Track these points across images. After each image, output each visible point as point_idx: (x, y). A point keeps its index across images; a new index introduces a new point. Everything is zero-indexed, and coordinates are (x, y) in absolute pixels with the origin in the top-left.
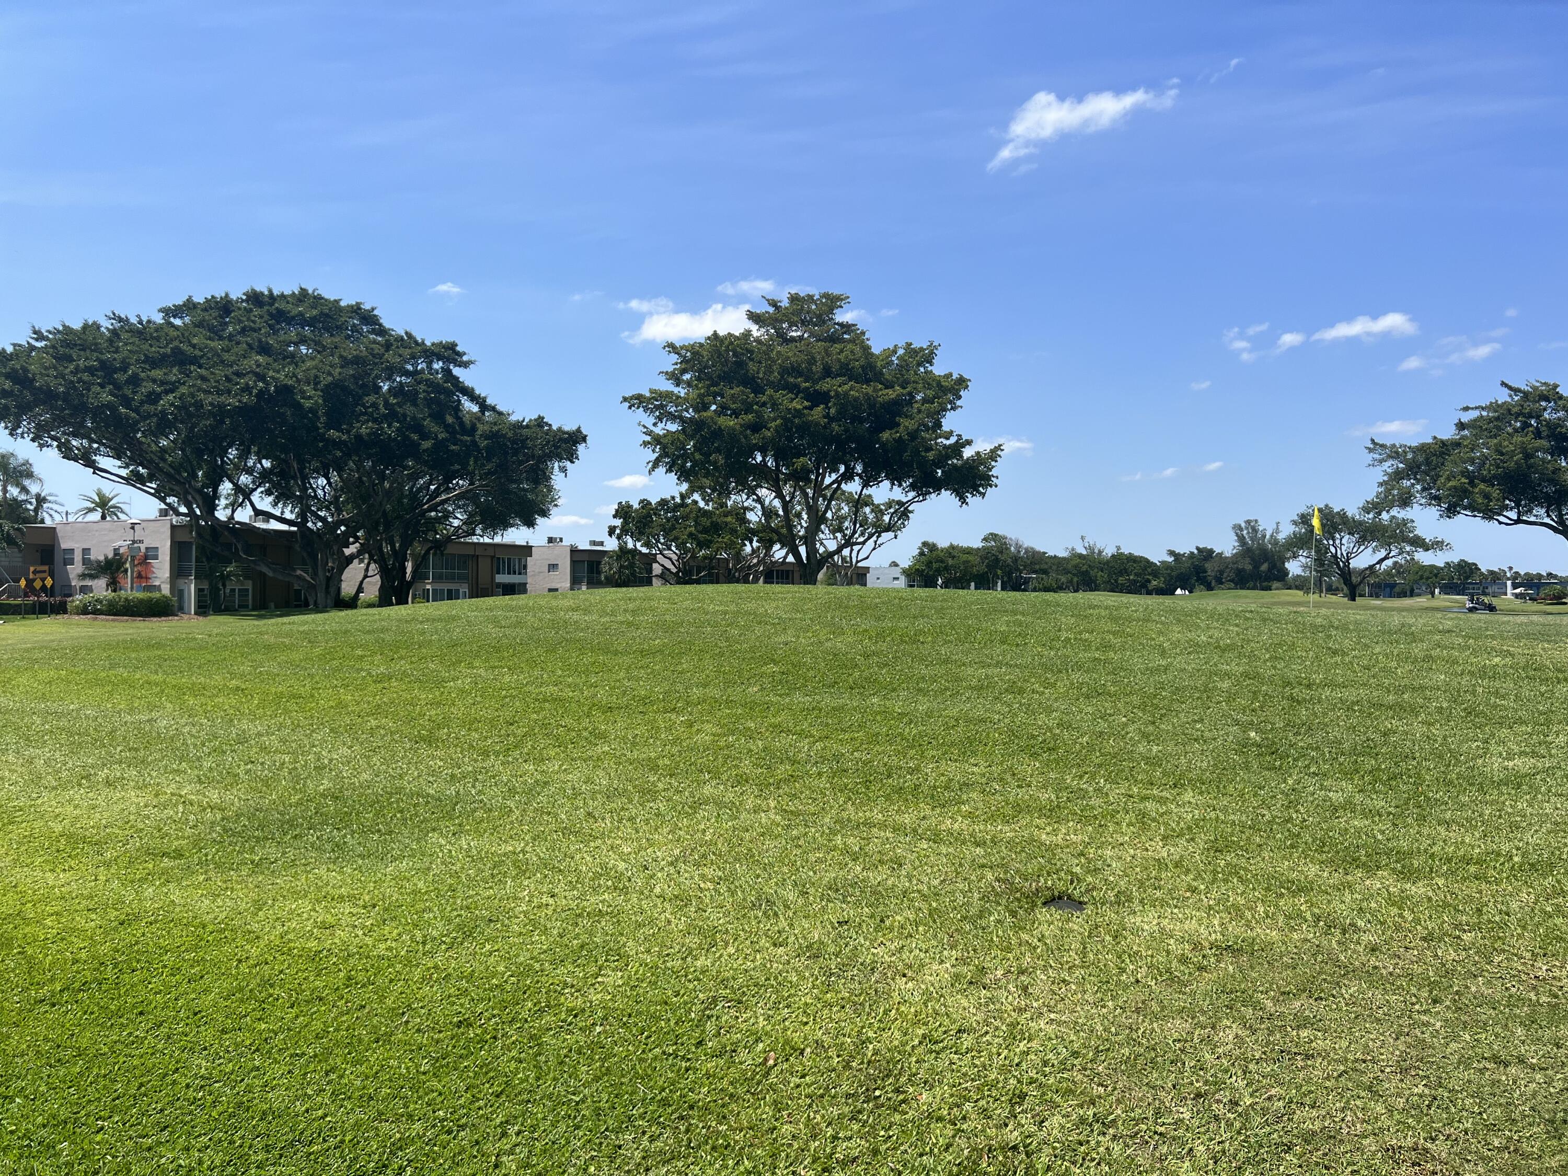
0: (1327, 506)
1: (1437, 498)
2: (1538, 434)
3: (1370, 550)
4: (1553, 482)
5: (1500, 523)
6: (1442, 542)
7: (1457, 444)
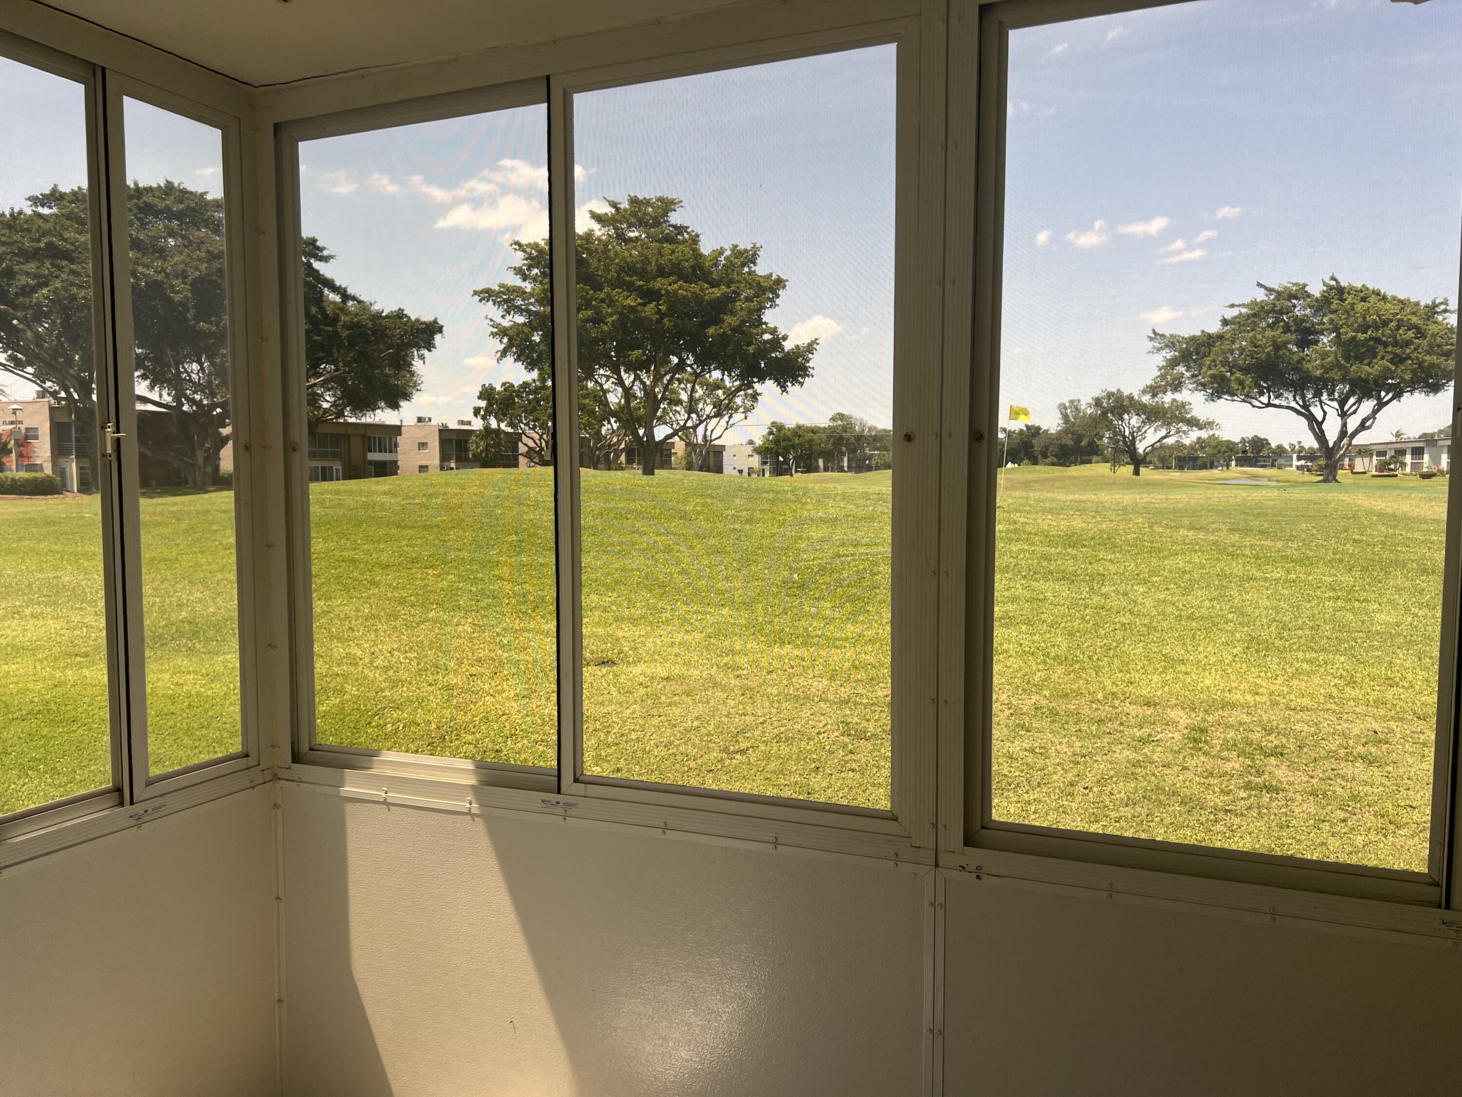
0: (1118, 390)
1: (1204, 386)
2: (1287, 329)
3: (1152, 429)
4: (1296, 370)
5: (1254, 406)
6: (1213, 422)
7: (1220, 337)
